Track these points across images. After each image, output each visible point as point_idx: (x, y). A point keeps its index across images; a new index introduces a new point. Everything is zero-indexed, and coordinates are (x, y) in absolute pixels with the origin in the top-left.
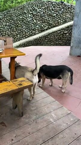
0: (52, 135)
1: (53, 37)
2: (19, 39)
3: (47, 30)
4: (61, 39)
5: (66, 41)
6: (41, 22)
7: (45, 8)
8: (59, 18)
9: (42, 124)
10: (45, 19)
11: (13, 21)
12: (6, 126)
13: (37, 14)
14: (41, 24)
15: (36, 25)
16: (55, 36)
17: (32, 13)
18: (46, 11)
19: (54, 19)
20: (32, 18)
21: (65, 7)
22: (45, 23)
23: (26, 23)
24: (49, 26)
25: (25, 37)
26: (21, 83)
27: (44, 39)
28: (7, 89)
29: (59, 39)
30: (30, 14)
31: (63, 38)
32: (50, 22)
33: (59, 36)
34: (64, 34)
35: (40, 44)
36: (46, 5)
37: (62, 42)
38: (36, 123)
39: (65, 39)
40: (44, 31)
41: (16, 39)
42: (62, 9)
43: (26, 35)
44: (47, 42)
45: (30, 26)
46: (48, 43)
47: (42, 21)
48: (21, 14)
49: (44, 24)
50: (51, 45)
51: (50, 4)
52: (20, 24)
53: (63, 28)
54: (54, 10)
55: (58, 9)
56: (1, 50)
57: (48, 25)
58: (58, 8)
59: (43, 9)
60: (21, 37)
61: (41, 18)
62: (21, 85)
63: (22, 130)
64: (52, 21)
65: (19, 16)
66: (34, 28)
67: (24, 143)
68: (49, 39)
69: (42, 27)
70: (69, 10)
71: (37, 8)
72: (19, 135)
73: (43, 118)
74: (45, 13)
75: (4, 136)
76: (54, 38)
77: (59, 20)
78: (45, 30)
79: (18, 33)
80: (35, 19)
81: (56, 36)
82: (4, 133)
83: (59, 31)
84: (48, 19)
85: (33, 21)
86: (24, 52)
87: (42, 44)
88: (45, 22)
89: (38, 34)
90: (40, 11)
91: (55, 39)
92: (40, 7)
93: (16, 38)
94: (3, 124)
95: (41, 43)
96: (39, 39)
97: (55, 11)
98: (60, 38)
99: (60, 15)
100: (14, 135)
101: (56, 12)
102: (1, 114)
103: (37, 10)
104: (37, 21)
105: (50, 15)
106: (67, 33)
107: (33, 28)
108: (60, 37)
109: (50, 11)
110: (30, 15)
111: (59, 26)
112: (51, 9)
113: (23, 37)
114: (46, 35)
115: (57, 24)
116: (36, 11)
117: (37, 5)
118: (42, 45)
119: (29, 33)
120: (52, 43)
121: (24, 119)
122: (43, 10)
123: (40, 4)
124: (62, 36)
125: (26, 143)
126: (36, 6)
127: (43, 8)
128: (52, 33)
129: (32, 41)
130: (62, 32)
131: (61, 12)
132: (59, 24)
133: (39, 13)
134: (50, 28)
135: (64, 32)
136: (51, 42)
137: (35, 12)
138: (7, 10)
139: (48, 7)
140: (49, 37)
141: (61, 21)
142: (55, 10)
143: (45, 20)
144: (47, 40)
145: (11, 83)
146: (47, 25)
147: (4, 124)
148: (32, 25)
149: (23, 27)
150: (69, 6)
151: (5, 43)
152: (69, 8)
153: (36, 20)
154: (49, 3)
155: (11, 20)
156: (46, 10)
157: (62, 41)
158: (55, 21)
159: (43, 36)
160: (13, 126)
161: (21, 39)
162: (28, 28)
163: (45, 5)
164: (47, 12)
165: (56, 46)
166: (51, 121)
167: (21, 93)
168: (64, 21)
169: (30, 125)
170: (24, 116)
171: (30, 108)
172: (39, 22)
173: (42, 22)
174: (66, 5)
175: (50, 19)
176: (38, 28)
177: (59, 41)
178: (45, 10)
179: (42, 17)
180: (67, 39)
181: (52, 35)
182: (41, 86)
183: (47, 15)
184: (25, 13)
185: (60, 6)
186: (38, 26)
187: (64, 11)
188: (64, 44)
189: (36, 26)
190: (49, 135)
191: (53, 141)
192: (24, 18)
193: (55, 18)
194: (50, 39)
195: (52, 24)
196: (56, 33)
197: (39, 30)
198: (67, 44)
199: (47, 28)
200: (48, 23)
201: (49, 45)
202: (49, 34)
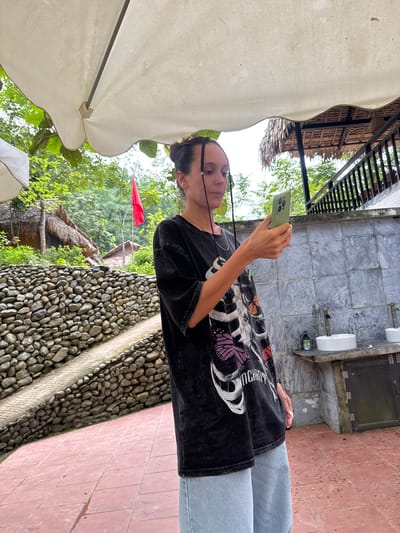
1: (112, 383)
3: (64, 361)
4: (139, 384)
5: (159, 386)
6: (40, 337)
7: (47, 290)
8: (102, 314)
10: (52, 323)
13: (18, 310)
14: (38, 344)
15: (16, 352)
16: (117, 377)
18: (54, 299)
19: (88, 319)
21: (117, 280)
22: (54, 338)
24: (72, 345)
27: (75, 400)
29: (134, 386)
31: (148, 377)
32: (74, 334)
33: (133, 373)
34: (146, 362)
35: (61, 423)
36: (51, 278)
37: (146, 394)
39: (154, 381)
40: (53, 367)
42: (110, 288)
44: (92, 407)
46: (96, 409)
47: (41, 333)
49: (50, 343)
50: (108, 418)
51: (66, 275)
53: (140, 343)
54: (81, 294)
55: (94, 288)
57: (67, 343)
58: (93, 285)
59: (39, 292)
61: (37, 324)
64: (81, 328)
66: (12, 366)
68: (97, 393)
69: (45, 356)
70: (129, 290)
71: (16, 292)
74: (49, 304)
76: (115, 385)
77: (106, 322)
78: (59, 365)
80: (11, 332)
81: (121, 377)
83: (127, 356)
84: (64, 322)
85: (4, 337)
87: (72, 422)
88: (52, 334)
89: (29, 384)
90: (29, 299)
91: (121, 389)
92: (26, 287)
95: (64, 417)
96: (57, 402)
97: (85, 294)
98: (138, 379)
99: (105, 307)
101: (88, 299)
103: (16, 296)
104: (21, 335)
105: (68, 310)
106: (157, 358)
107: (3, 367)
108: (136, 375)
109: (67, 297)
111: (109, 339)
112: (71, 290)
114: (81, 381)
115: (101, 335)
116: (12, 303)
117: (16, 282)
118: (72, 426)
120: (110, 409)
122: (39, 295)
123: (27, 277)
124: (142, 371)
126: (9, 285)
127: (40, 288)
128: (105, 368)
129: (20, 423)
130: (138, 357)
131: (105, 297)
132: (106, 335)
133: (25, 305)
134: (75, 355)
135: (145, 357)
136: (108, 405)
137: (10, 305)
139: (59, 285)
140: (94, 385)
141: (114, 324)
142: (85, 291)
143: (53, 327)
144: (89, 399)
146: (63, 346)
150: (129, 278)
152: (128, 284)
153: (16, 333)
154: (61, 272)
156: (53, 296)
157: (144, 391)
158: (91, 326)
163: (48, 279)
164: (57, 300)
165: (129, 413)
168: (122, 323)
172: (30, 340)
173: (43, 338)
174: (117, 275)
175: (70, 322)
176: (26, 361)
177: (136, 390)
178: (47, 295)
179: (37, 321)
180: (162, 378)
181: (109, 377)
183: (57, 311)
185: (101, 280)
186: (25, 355)
187: (116, 291)
188: (154, 398)
189: (15, 356)
193: (92, 318)
194: (100, 392)
195: (80, 339)
196: (120, 367)
197: (30, 368)
198: (164, 398)
199: (66, 355)
200: (67, 337)
201: (102, 419)
202: (95, 375)
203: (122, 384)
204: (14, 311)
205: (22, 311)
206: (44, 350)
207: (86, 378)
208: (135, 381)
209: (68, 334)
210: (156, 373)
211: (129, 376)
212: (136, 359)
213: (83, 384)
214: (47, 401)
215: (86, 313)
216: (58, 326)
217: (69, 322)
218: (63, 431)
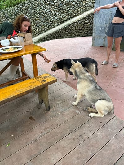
0: (79, 126)
1: (73, 28)
2: (38, 33)
3: (66, 20)
4: (82, 30)
5: (88, 31)
6: (60, 12)
8: (78, 6)
9: (69, 116)
10: (64, 8)
11: (30, 15)
12: (34, 120)
13: (55, 4)
14: (60, 15)
15: (54, 16)
16: (75, 27)
17: (49, 4)
19: (74, 8)
20: (50, 9)
22: (64, 13)
23: (44, 15)
24: (69, 16)
25: (44, 30)
26: (45, 79)
27: (64, 31)
28: (32, 86)
29: (80, 30)
30: (48, 5)
31: (85, 28)
32: (69, 12)
33: (80, 26)
34: (85, 23)
35: (61, 36)
37: (83, 33)
38: (63, 115)
39: (86, 29)
40: (63, 22)
41: (35, 34)
43: (45, 28)
44: (68, 34)
45: (48, 18)
46: (69, 35)
47: (61, 11)
48: (37, 6)
49: (63, 15)
50: (72, 37)
52: (38, 17)
53: (83, 17)
56: (21, 47)
57: (67, 15)
60: (40, 31)
61: (60, 8)
62: (44, 81)
63: (50, 123)
64: (72, 10)
65: (36, 8)
66: (53, 20)
67: (53, 134)
72: (48, 127)
73: (69, 110)
74: (63, 2)
75: (34, 130)
76: (75, 29)
77: (79, 9)
78: (65, 21)
79: (36, 27)
80: (53, 10)
81: (76, 27)
82: (34, 126)
83: (79, 21)
84: (67, 8)
85: (51, 12)
86: (45, 48)
87: (63, 36)
88: (63, 12)
89: (58, 26)
91: (76, 30)
93: (35, 32)
94: (31, 119)
95: (61, 35)
96: (59, 31)
98: (81, 28)
99: (80, 3)
100: (43, 128)
102: (29, 110)
104: (55, 12)
105: (68, 4)
106: (88, 23)
107: (51, 20)
108: (81, 27)
110: (47, 7)
111: (79, 15)
113: (42, 31)
114: (66, 26)
115: (77, 13)
116: (53, 1)
118: (63, 38)
119: (48, 26)
121: (51, 112)
124: (83, 26)
125: (55, 134)
128: (72, 24)
129: (51, 34)
130: (82, 22)
132: (79, 13)
133: (56, 2)
134: (70, 19)
135: (84, 22)
136: (72, 34)
137: (53, 2)
138: (22, 2)
140: (69, 28)
141: (81, 10)
143: (64, 10)
144: (67, 31)
145: (35, 80)
147: (33, 118)
148: (50, 17)
149: (41, 20)
151: (25, 39)
153: (54, 11)
155: (27, 14)
157: (83, 32)
158: (75, 10)
159: (63, 28)
160: (41, 120)
161: (41, 34)
162: (46, 20)
165: (78, 37)
166: (77, 113)
167: (46, 89)
168: (84, 10)
169: (57, 117)
170: (51, 110)
171: (56, 102)
172: (58, 13)
173: (61, 13)
176: (57, 19)
177: (81, 31)
180: (89, 29)
181: (73, 26)
182: (65, 80)
183: (65, 4)
184: (42, 5)
186: (56, 18)
188: (85, 34)
189: (54, 18)
190: (75, 125)
191: (80, 130)
192: (41, 9)
193: (75, 7)
194: (70, 30)
195: (71, 14)
196: (76, 24)
197: (58, 21)
198: (89, 35)
199: (67, 19)
200: (67, 13)
201: (70, 37)
202: (69, 25)
203: (77, 29)
204: (54, 4)
205: (56, 4)
206: (61, 17)
207: (67, 26)
208: (80, 29)
209: (68, 12)
210: (87, 27)
211: (79, 27)
212: (81, 22)
213: (66, 27)
214: (57, 30)
215: (73, 6)
216: (65, 10)
217: (68, 8)
218: (61, 38)
